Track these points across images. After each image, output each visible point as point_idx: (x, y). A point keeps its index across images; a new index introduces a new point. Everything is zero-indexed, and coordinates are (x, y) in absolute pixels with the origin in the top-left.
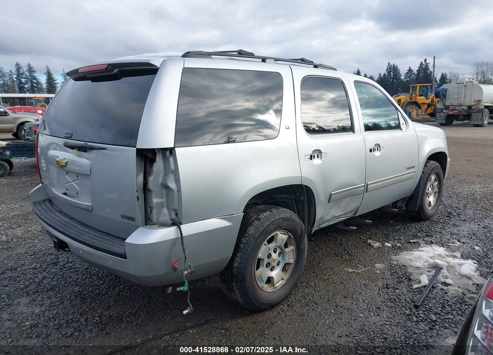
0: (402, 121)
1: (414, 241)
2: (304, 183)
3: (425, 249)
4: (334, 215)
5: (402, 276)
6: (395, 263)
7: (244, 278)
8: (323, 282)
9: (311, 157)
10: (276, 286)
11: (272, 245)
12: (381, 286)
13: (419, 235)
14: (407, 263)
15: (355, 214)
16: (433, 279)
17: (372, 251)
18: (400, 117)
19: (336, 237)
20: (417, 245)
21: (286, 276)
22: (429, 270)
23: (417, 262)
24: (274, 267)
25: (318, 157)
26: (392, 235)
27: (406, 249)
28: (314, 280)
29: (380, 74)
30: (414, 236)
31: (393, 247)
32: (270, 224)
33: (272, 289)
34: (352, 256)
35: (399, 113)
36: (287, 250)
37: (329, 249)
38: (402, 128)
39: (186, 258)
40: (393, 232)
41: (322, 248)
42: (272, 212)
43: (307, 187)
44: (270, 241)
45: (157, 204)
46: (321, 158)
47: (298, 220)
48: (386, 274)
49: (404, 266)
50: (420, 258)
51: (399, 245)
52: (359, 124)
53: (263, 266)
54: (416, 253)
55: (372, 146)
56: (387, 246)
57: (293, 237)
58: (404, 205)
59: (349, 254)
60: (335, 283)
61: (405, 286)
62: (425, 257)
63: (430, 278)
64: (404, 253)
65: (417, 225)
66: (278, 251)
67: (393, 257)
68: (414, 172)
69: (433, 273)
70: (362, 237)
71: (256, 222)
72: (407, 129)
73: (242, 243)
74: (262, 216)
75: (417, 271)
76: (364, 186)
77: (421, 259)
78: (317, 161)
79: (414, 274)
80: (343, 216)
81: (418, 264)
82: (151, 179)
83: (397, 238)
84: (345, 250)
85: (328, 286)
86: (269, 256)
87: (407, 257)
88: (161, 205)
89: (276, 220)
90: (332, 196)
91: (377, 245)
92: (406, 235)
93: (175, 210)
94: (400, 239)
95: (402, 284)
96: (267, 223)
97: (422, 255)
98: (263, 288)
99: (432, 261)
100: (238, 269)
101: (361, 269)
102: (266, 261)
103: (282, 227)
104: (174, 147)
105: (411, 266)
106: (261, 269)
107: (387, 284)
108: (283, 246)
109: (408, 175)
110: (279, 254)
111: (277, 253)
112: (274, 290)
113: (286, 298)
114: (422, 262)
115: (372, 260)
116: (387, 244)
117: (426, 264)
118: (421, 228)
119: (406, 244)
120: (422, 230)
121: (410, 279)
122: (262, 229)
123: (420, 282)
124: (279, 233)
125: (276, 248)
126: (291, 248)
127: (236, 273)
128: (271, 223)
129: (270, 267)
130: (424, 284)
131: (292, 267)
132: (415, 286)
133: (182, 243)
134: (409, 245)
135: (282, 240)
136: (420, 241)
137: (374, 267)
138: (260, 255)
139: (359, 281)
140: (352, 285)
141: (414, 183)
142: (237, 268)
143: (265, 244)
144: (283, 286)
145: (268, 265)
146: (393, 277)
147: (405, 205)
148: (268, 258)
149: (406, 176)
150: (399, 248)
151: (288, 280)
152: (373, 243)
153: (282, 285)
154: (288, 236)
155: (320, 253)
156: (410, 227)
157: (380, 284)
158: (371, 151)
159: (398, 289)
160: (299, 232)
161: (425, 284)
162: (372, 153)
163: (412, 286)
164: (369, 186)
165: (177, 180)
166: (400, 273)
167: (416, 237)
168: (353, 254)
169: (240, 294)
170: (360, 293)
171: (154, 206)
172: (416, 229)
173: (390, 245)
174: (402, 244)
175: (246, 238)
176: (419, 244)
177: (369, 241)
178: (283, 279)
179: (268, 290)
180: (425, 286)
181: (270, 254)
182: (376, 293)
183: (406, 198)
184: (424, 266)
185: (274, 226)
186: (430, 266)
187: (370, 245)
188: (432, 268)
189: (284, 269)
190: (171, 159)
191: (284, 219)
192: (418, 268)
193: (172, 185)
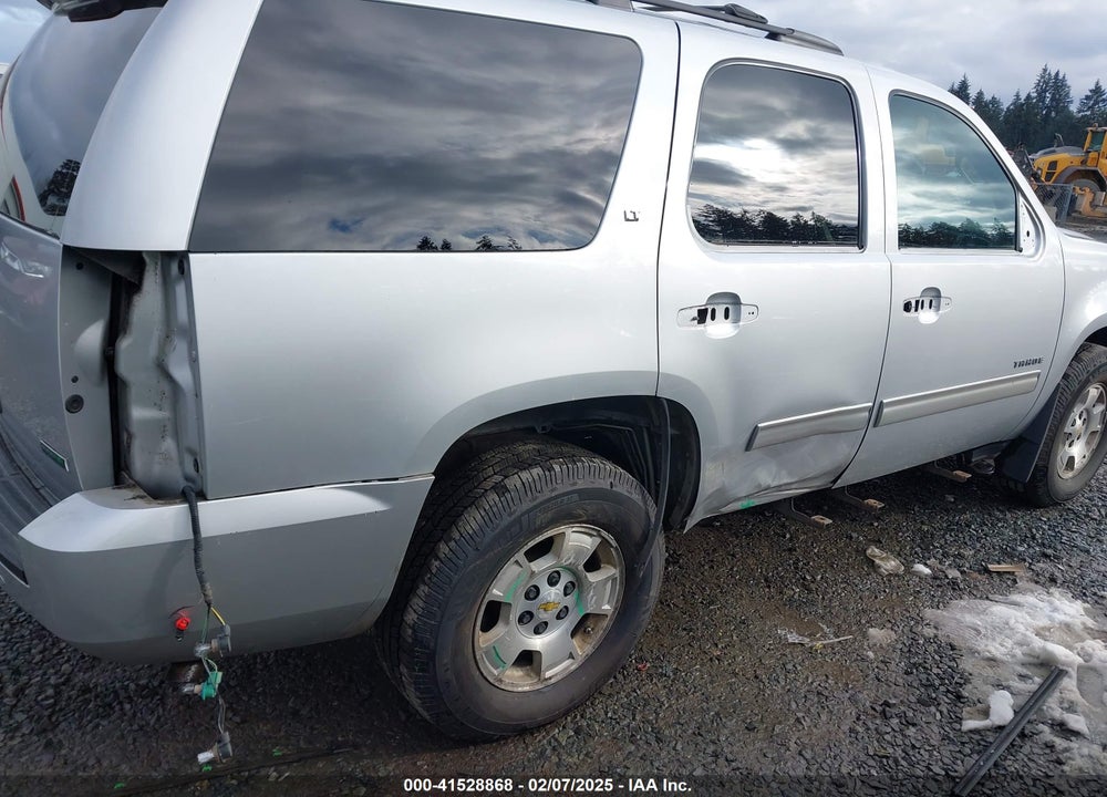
0: (1026, 224)
1: (1003, 567)
2: (664, 394)
3: (1030, 599)
4: (764, 485)
5: (937, 682)
6: (929, 632)
7: (432, 656)
8: (702, 665)
9: (702, 316)
10: (548, 674)
11: (543, 565)
12: (868, 704)
13: (1020, 549)
14: (963, 638)
15: (835, 481)
16: (1028, 708)
17: (870, 583)
18: (1020, 214)
19: (783, 526)
20: (1008, 582)
21: (582, 649)
22: (1024, 671)
23: (994, 639)
24: (546, 623)
25: (727, 317)
26: (942, 542)
27: (973, 592)
28: (680, 656)
29: (1018, 96)
30: (1004, 552)
31: (935, 578)
32: (536, 507)
33: (532, 684)
34: (810, 591)
35: (1021, 199)
36: (593, 577)
37: (750, 561)
38: (1023, 244)
39: (209, 605)
40: (949, 530)
41: (733, 555)
42: (551, 469)
43: (673, 405)
44: (533, 554)
45: (146, 423)
46: (737, 320)
47: (636, 497)
48: (893, 666)
49: (953, 648)
50: (1004, 628)
51: (953, 573)
52: (882, 225)
53: (507, 622)
54: (999, 610)
55: (913, 294)
56: (917, 574)
57: (614, 543)
58: (992, 462)
59: (803, 585)
60: (736, 675)
61: (938, 716)
62: (1022, 628)
63: (1022, 701)
64: (963, 603)
65: (1022, 519)
66: (565, 579)
67: (929, 613)
68: (1038, 375)
69: (1034, 687)
70: (855, 535)
71: (493, 497)
72: (1037, 249)
73: (437, 558)
74: (513, 482)
75: (989, 672)
76: (871, 410)
77: (1008, 631)
78: (719, 329)
79: (976, 681)
80: (793, 486)
81: (996, 649)
82: (124, 344)
83: (953, 550)
84: (796, 568)
85: (712, 682)
86: (533, 593)
87: (969, 618)
88: (159, 429)
89: (557, 497)
90: (760, 434)
91: (890, 564)
92: (983, 546)
93: (192, 452)
94: (961, 556)
95: (933, 709)
96: (526, 506)
97: (1012, 622)
98: (501, 681)
99: (1038, 643)
100: (414, 631)
101: (825, 636)
102: (520, 605)
103: (581, 516)
104: (189, 251)
105: (973, 652)
106: (498, 630)
107: (886, 704)
108: (581, 567)
109: (1016, 383)
110: (566, 588)
111: (560, 586)
112: (537, 687)
113: (575, 707)
114: (1009, 643)
115: (864, 611)
116: (920, 568)
117: (1018, 652)
118: (1030, 530)
119: (976, 575)
120: (1033, 537)
121: (959, 697)
122: (507, 520)
123: (986, 713)
124: (570, 530)
125: (558, 572)
126: (608, 573)
127: (410, 640)
128: (541, 503)
129: (532, 625)
130: (998, 722)
131: (605, 623)
132: (970, 724)
133: (197, 561)
134: (983, 578)
135: (579, 551)
136: (1020, 572)
137: (865, 635)
138: (496, 592)
139: (807, 678)
140: (783, 688)
141: (1031, 405)
142: (413, 628)
143: (517, 562)
144: (571, 676)
145: (526, 617)
146: (910, 679)
147: (995, 460)
148: (527, 597)
149: (1010, 384)
150: (954, 584)
151: (589, 659)
152: (882, 559)
153: (565, 674)
154: (598, 540)
155: (723, 570)
156: (999, 520)
157: (866, 698)
158: (907, 307)
159: (914, 725)
160: (637, 531)
161: (1001, 723)
162: (912, 314)
163: (960, 720)
164: (885, 410)
165: (194, 361)
166: (935, 670)
167: (1008, 554)
168: (813, 586)
169: (420, 699)
170: (798, 720)
171: (134, 429)
172: (1015, 531)
173: (927, 571)
174: (963, 572)
175: (452, 544)
176: (1015, 581)
177: (873, 551)
178: (571, 656)
179: (517, 686)
180: (1001, 728)
181: (536, 587)
182: (845, 728)
183: (1001, 442)
184: (1014, 656)
185: (549, 515)
186: (1031, 659)
187: (871, 563)
188: (1035, 665)
189: (580, 629)
190: (180, 289)
191: (585, 494)
192: (992, 660)
193: (182, 374)
